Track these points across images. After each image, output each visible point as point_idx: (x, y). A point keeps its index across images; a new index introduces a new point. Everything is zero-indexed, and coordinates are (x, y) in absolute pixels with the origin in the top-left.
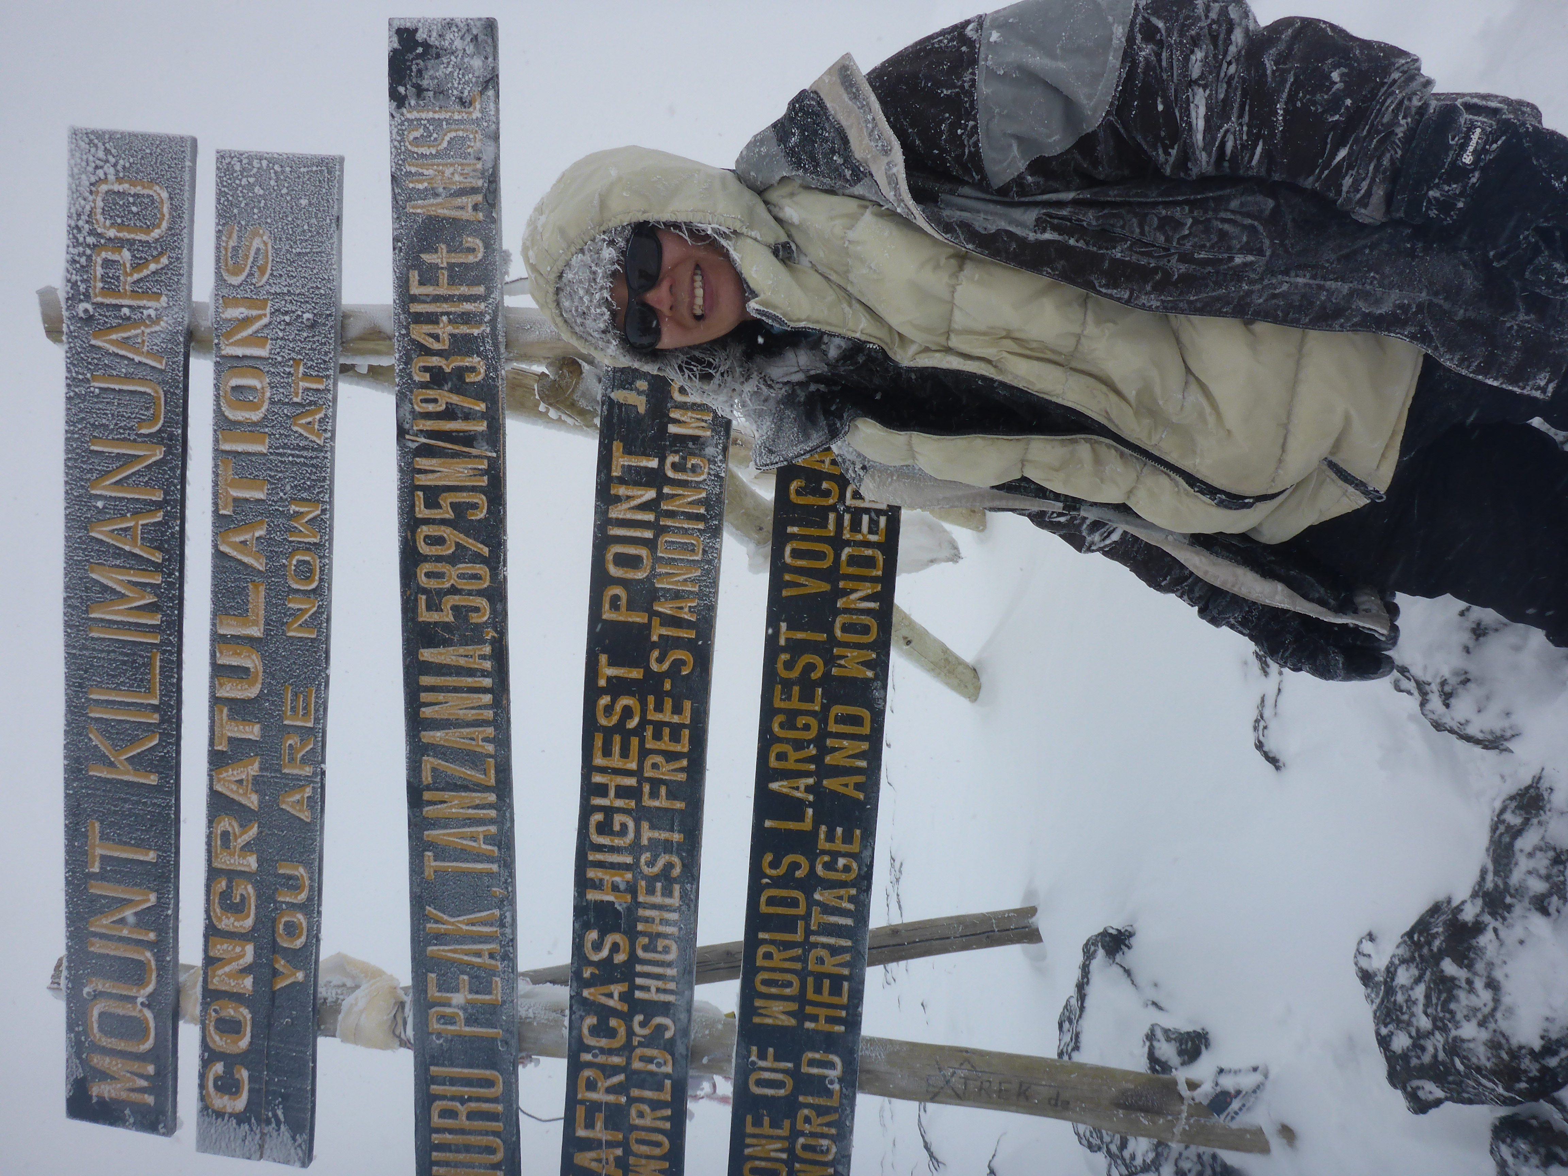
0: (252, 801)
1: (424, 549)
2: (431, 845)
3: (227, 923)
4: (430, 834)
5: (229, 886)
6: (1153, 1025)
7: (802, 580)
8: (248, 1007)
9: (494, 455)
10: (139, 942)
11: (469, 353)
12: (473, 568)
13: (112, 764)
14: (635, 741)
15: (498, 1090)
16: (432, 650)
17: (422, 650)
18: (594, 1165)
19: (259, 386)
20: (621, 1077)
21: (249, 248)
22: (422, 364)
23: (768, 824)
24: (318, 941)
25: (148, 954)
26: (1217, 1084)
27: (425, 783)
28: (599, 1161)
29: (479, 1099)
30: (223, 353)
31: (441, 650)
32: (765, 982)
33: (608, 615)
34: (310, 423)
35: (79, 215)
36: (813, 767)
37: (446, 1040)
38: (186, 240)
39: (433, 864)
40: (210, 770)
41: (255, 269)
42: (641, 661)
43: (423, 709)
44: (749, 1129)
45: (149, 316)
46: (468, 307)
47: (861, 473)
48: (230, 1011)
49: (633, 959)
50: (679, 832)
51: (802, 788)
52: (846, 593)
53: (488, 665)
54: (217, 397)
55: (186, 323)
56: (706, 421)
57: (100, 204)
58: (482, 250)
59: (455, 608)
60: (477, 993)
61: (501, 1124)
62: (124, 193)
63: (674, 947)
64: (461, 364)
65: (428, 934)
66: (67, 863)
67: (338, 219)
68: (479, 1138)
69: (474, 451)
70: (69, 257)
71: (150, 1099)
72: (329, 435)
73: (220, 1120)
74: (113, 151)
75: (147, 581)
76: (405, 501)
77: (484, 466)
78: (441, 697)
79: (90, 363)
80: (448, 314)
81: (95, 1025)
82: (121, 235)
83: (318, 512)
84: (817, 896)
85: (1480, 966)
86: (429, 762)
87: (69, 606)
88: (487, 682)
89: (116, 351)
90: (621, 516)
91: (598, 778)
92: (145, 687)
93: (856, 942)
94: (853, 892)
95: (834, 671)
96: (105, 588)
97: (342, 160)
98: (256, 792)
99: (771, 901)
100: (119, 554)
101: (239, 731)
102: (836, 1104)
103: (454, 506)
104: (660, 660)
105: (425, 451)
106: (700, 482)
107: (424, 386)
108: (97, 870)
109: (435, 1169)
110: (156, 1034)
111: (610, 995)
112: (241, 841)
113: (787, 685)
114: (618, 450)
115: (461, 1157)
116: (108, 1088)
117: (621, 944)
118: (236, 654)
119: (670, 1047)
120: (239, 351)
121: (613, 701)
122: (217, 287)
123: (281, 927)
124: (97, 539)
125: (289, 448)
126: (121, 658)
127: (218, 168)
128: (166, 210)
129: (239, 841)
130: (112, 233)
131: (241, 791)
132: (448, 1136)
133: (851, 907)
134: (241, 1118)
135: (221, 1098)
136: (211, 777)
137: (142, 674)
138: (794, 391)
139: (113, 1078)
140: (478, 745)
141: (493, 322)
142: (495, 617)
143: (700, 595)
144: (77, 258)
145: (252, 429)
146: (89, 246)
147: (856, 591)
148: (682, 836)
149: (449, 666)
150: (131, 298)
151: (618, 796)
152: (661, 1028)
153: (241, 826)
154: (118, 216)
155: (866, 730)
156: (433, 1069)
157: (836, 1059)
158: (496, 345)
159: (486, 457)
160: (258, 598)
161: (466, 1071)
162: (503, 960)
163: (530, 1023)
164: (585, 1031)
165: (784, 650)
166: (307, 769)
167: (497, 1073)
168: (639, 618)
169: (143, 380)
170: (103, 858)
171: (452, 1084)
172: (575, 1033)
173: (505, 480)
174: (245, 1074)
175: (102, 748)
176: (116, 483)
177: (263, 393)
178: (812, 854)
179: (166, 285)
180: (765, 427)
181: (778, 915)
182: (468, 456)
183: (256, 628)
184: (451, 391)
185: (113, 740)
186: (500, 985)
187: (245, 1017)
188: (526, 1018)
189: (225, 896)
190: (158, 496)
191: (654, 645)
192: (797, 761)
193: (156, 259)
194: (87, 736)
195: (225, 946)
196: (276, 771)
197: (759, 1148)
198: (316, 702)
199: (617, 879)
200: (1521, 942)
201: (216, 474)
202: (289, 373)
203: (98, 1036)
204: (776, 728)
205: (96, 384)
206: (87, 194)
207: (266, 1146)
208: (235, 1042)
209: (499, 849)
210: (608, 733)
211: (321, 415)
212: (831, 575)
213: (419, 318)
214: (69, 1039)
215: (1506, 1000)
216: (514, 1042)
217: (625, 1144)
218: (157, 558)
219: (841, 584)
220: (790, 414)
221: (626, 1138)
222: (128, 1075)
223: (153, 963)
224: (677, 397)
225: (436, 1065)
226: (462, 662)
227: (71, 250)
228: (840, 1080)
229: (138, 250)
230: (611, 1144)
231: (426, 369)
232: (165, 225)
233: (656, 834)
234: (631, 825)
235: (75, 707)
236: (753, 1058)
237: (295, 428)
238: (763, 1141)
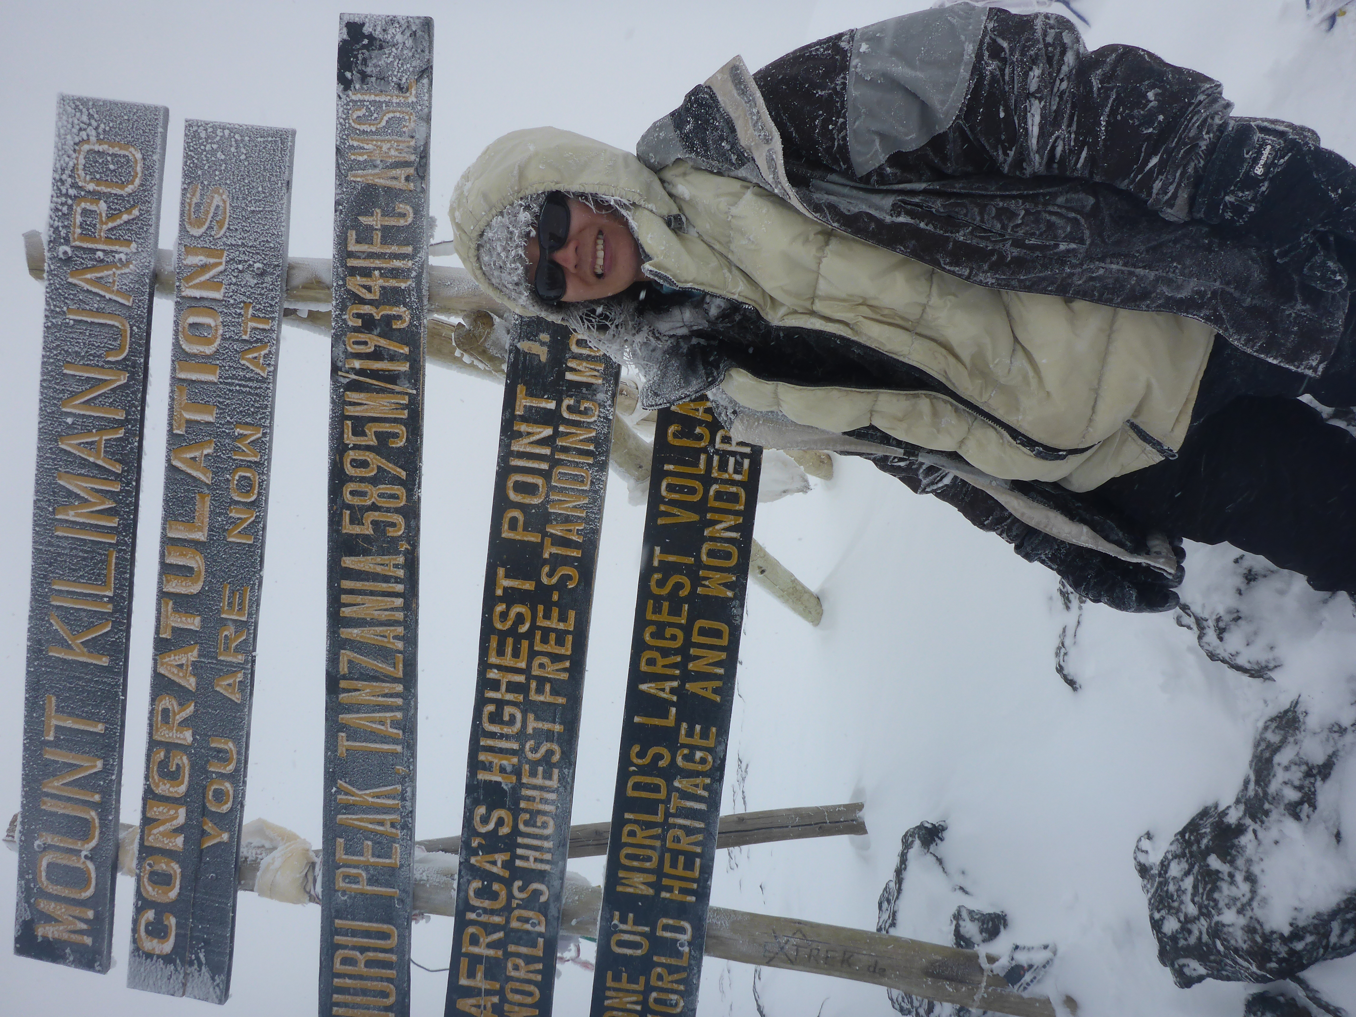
0: (191, 683)
1: (350, 470)
2: (343, 727)
3: (164, 788)
4: (345, 718)
5: (167, 757)
6: (959, 907)
7: (675, 511)
8: (178, 862)
9: (415, 392)
10: (85, 803)
11: (396, 304)
12: (392, 489)
13: (69, 647)
14: (525, 644)
15: (393, 942)
16: (353, 558)
17: (344, 558)
18: (473, 1010)
19: (213, 324)
20: (501, 935)
21: (210, 204)
22: (355, 311)
23: (637, 719)
24: (242, 806)
25: (93, 814)
26: (1012, 959)
27: (342, 673)
28: (478, 1006)
29: (376, 950)
30: (183, 294)
31: (361, 558)
32: (628, 856)
33: (506, 534)
34: (255, 358)
35: (63, 170)
36: (677, 672)
37: (350, 897)
38: (155, 196)
39: (346, 743)
40: (155, 655)
41: (214, 223)
42: (534, 575)
43: (343, 609)
44: (610, 983)
45: (120, 259)
46: (397, 263)
47: (732, 417)
48: (163, 866)
49: (516, 832)
50: (560, 724)
51: (668, 690)
52: (714, 523)
53: (401, 573)
54: (176, 332)
55: (152, 267)
56: (598, 371)
57: (82, 161)
58: (412, 215)
59: (375, 523)
60: (379, 857)
61: (395, 972)
62: (103, 152)
63: (551, 823)
64: (389, 312)
65: (338, 804)
66: (26, 731)
67: (288, 184)
68: (375, 983)
69: (397, 388)
70: (53, 206)
71: (88, 941)
72: (272, 368)
73: (149, 960)
74: (96, 116)
75: (108, 488)
76: (336, 428)
77: (405, 401)
78: (359, 599)
79: (66, 298)
80: (380, 269)
81: (44, 874)
82: (99, 188)
83: (260, 435)
84: (676, 784)
85: (1240, 862)
86: (346, 655)
87: (38, 508)
88: (400, 588)
89: (90, 288)
90: (521, 450)
91: (493, 674)
92: (101, 580)
93: (708, 824)
94: (708, 781)
95: (700, 590)
96: (70, 494)
97: (294, 133)
98: (194, 675)
99: (637, 787)
100: (84, 464)
101: (181, 622)
102: (685, 965)
103: (378, 435)
104: (550, 575)
105: (354, 386)
106: (591, 423)
107: (356, 330)
108: (52, 739)
109: (335, 1009)
110: (97, 884)
111: (494, 863)
112: (179, 718)
113: (658, 600)
114: (521, 392)
115: (358, 999)
116: (52, 929)
117: (506, 820)
118: (182, 555)
119: (544, 909)
120: (197, 293)
121: (508, 608)
122: (181, 238)
123: (211, 793)
124: (65, 451)
125: (236, 378)
126: (81, 554)
127: (186, 135)
128: (139, 169)
129: (177, 717)
130: (91, 187)
131: (181, 674)
132: (347, 981)
133: (706, 794)
134: (168, 959)
135: (151, 941)
136: (155, 661)
137: (99, 569)
138: (678, 343)
139: (57, 921)
140: (389, 642)
141: (419, 278)
142: (409, 532)
143: (587, 520)
144: (60, 207)
145: (204, 361)
146: (70, 197)
147: (721, 522)
148: (562, 727)
149: (367, 573)
150: (105, 243)
151: (508, 690)
152: (537, 893)
153: (180, 704)
154: (97, 172)
155: (724, 642)
156: (338, 922)
157: (687, 926)
158: (420, 298)
159: (407, 394)
160: (204, 507)
161: (367, 924)
162: (403, 829)
163: (424, 885)
164: (471, 893)
165: (656, 570)
166: (240, 657)
167: (393, 927)
168: (533, 538)
169: (111, 314)
170: (58, 728)
171: (353, 936)
172: (462, 894)
173: (423, 414)
174: (173, 921)
175: (62, 633)
176: (84, 403)
177: (216, 330)
178: (674, 747)
179: (136, 234)
180: (652, 373)
181: (642, 798)
182: (392, 392)
183: (201, 534)
184: (380, 335)
185: (71, 625)
186: (399, 850)
187: (175, 872)
188: (421, 880)
189: (163, 765)
190: (121, 416)
191: (545, 562)
192: (664, 666)
193: (128, 211)
194: (48, 621)
195: (161, 809)
196: (212, 658)
197: (617, 1000)
198: (250, 600)
199: (505, 762)
200: (1276, 842)
201: (172, 399)
202: (240, 314)
203: (45, 884)
204: (647, 637)
205: (71, 317)
206: (72, 152)
207: (188, 985)
208: (166, 893)
209: (404, 733)
210: (503, 636)
211: (266, 351)
212: (701, 507)
213: (353, 271)
214: (20, 886)
215: (1262, 892)
216: (409, 901)
217: (501, 993)
218: (118, 469)
219: (709, 516)
220: (675, 363)
221: (502, 989)
222: (71, 918)
223: (97, 821)
224: (575, 349)
225: (341, 918)
226: (379, 569)
227: (55, 199)
228: (690, 944)
229: (113, 202)
230: (489, 993)
231: (358, 316)
232: (137, 182)
233: (540, 725)
234: (519, 716)
235: (39, 596)
236: (616, 922)
237: (243, 362)
238: (621, 994)
